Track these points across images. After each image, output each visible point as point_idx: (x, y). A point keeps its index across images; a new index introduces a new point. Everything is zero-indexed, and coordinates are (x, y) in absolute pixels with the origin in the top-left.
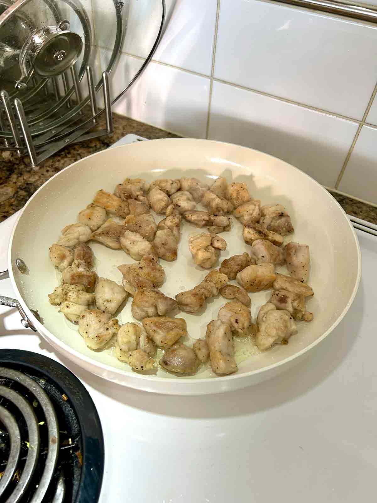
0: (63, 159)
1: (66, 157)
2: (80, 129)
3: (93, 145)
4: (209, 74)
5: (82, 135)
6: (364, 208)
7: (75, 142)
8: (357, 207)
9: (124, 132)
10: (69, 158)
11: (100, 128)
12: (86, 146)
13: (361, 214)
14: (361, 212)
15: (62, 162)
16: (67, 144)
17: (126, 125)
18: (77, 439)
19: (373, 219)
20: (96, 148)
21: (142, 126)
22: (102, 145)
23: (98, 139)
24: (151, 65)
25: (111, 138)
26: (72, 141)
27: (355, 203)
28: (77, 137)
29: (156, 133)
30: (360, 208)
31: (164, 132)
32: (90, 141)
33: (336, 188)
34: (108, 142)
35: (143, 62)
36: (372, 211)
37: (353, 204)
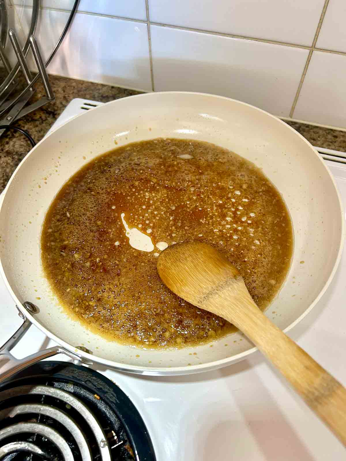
0: (12, 140)
1: (13, 136)
2: (18, 101)
3: (38, 117)
4: (143, 17)
5: (23, 108)
6: (321, 132)
7: (18, 117)
8: (314, 132)
9: (66, 95)
10: (17, 137)
11: (39, 95)
12: (30, 119)
13: (319, 139)
14: (319, 137)
15: (11, 143)
16: (10, 122)
17: (65, 87)
18: (122, 433)
19: (331, 142)
20: (42, 119)
21: (82, 84)
22: (47, 115)
23: (41, 109)
24: (78, 17)
25: (54, 104)
26: (14, 117)
27: (311, 129)
28: (18, 112)
29: (99, 89)
30: (317, 133)
31: (107, 87)
32: (34, 113)
33: (291, 117)
34: (53, 111)
35: (69, 14)
36: (329, 133)
37: (310, 130)
